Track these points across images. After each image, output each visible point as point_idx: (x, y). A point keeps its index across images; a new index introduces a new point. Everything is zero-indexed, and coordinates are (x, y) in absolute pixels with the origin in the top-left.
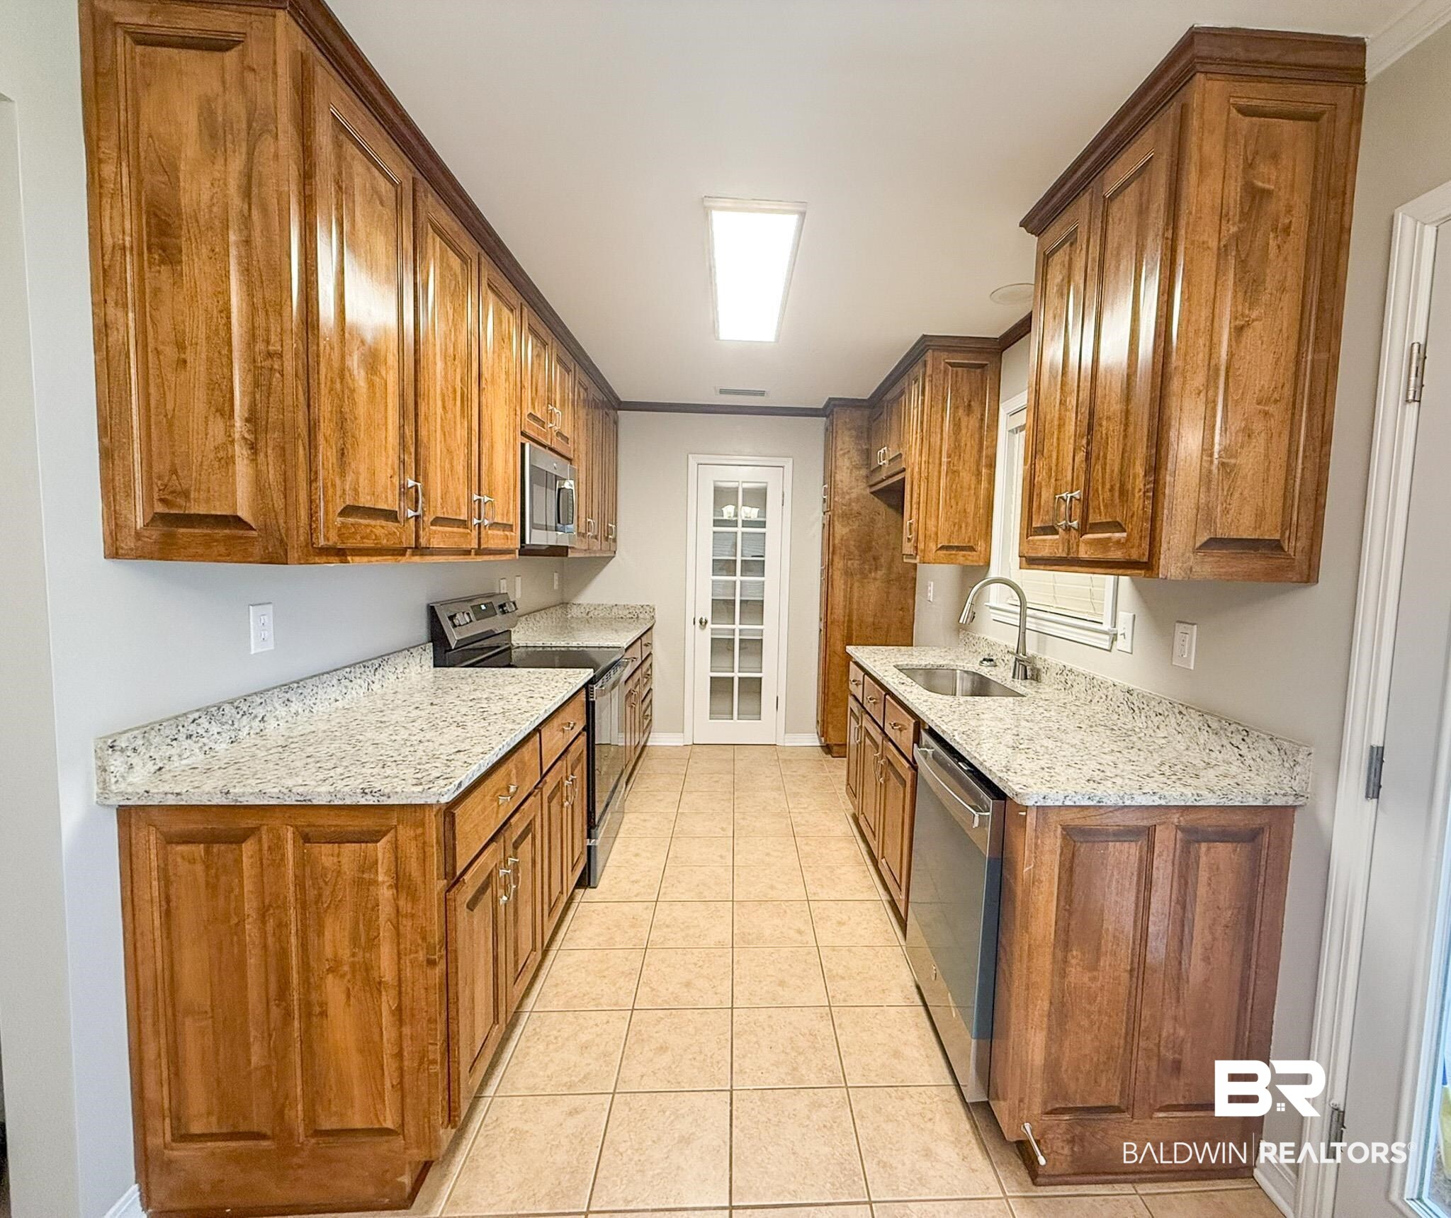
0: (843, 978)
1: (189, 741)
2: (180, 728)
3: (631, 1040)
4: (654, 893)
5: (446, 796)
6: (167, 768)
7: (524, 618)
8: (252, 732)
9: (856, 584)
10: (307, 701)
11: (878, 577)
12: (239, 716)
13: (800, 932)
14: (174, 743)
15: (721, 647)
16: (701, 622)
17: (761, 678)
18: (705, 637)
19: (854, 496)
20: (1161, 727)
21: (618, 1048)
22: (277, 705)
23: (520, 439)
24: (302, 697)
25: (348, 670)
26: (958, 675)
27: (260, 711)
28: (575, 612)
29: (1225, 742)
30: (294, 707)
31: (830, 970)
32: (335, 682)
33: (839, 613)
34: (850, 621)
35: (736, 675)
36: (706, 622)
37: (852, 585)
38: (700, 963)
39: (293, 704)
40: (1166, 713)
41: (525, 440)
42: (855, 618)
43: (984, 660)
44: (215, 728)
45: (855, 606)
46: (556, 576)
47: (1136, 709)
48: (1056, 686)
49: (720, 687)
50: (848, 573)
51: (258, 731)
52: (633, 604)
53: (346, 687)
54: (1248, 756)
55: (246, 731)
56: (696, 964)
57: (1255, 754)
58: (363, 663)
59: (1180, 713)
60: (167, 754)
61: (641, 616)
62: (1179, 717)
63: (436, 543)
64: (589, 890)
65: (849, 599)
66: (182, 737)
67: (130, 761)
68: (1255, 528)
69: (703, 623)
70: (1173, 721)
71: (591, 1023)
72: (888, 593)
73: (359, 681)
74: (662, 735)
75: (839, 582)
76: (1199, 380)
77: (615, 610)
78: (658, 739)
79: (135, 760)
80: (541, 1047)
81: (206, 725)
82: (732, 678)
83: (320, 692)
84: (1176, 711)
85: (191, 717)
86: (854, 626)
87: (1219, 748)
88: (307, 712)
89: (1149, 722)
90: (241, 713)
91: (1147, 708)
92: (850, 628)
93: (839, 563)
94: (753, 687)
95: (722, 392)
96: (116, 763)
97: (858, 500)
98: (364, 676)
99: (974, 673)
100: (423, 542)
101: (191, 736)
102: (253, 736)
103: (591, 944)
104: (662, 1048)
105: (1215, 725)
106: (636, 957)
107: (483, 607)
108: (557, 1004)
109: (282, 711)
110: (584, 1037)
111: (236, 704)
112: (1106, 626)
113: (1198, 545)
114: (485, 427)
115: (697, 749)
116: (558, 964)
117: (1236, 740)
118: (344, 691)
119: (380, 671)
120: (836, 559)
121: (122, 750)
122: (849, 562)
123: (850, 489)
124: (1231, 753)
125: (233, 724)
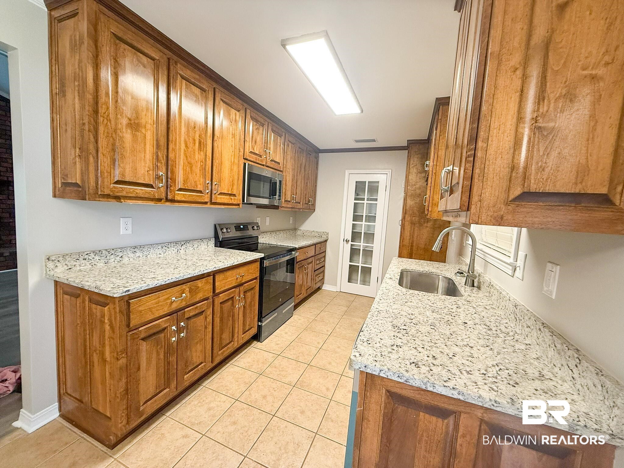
0: (332, 421)
1: (84, 261)
2: (80, 256)
3: (226, 414)
4: (280, 351)
5: (116, 294)
6: (73, 269)
7: (269, 233)
8: (116, 261)
9: (416, 228)
10: (145, 253)
11: (428, 226)
12: (109, 255)
13: (328, 389)
14: (77, 261)
15: (354, 252)
16: (346, 241)
17: (371, 268)
18: (348, 247)
19: (417, 186)
20: (529, 336)
21: (220, 415)
22: (129, 253)
23: (243, 161)
24: (142, 251)
25: (167, 244)
26: (440, 279)
27: (121, 254)
28: (299, 233)
29: (565, 364)
30: (138, 254)
31: (329, 414)
32: (160, 247)
33: (407, 242)
34: (412, 246)
35: (360, 265)
36: (349, 241)
37: (414, 229)
38: (276, 389)
39: (137, 253)
40: (532, 328)
41: (246, 161)
42: (414, 245)
43: (458, 272)
44: (97, 258)
45: (415, 239)
46: (291, 218)
47: (518, 319)
48: (486, 294)
49: (353, 269)
50: (412, 223)
51: (119, 261)
52: (320, 231)
53: (166, 250)
54: (579, 381)
55: (113, 260)
56: (274, 388)
57: (584, 381)
58: (176, 243)
59: (540, 329)
60: (74, 264)
61: (323, 236)
62: (539, 332)
63: (178, 198)
64: (259, 343)
65: (412, 235)
66: (81, 259)
67: (56, 264)
68: (576, 184)
69: (347, 241)
70: (535, 334)
71: (219, 399)
72: (433, 234)
73: (173, 248)
74: (328, 285)
75: (408, 227)
76: (516, 59)
77: (313, 233)
78: (326, 287)
79: (58, 264)
80: (196, 403)
81: (93, 256)
82: (359, 266)
83: (151, 250)
84: (538, 328)
85: (86, 253)
86: (414, 248)
87: (560, 366)
88: (144, 257)
89: (523, 330)
90: (111, 254)
91: (523, 320)
92: (412, 249)
93: (408, 218)
94: (367, 271)
95: (357, 141)
96: (51, 265)
97: (420, 188)
98: (175, 247)
99: (450, 279)
100: (170, 197)
101: (85, 259)
102: (116, 263)
103: (243, 366)
104: (234, 422)
105: (559, 346)
106: (255, 376)
107: (242, 227)
108: (214, 387)
109: (131, 255)
110: (212, 405)
111: (108, 251)
112: (511, 260)
113: (512, 197)
114: (216, 155)
115: (341, 293)
116: (227, 370)
117: (572, 364)
118: (165, 251)
119: (185, 246)
120: (407, 216)
121: (53, 261)
122: (414, 218)
123: (416, 182)
124: (566, 373)
125: (106, 257)
